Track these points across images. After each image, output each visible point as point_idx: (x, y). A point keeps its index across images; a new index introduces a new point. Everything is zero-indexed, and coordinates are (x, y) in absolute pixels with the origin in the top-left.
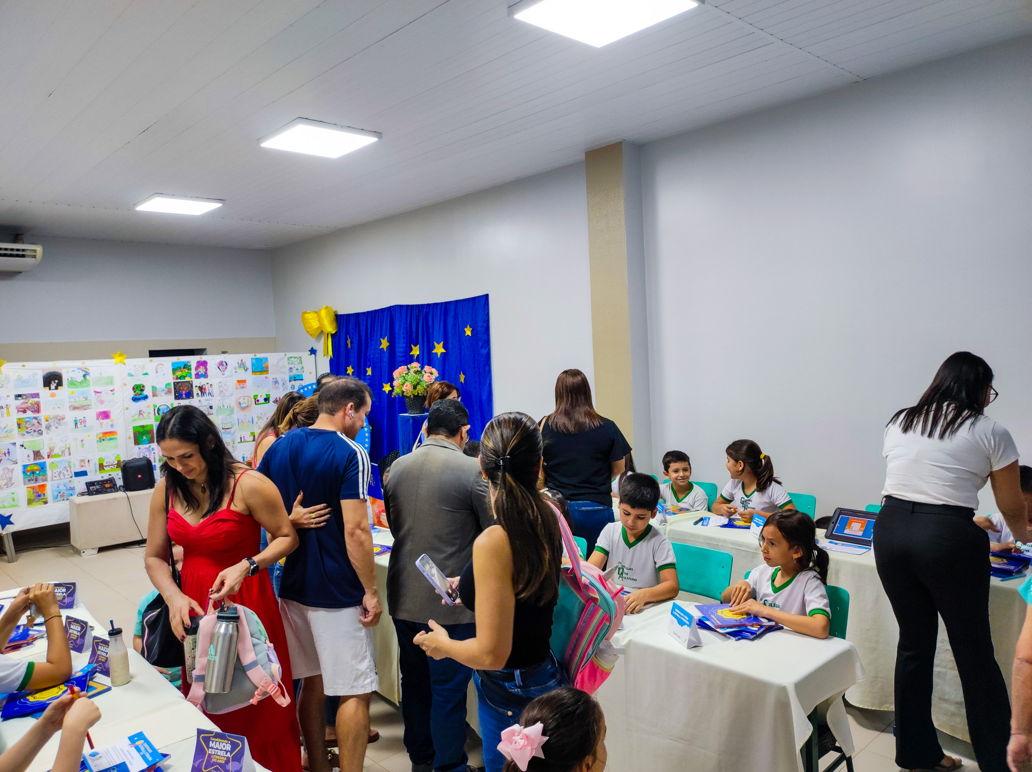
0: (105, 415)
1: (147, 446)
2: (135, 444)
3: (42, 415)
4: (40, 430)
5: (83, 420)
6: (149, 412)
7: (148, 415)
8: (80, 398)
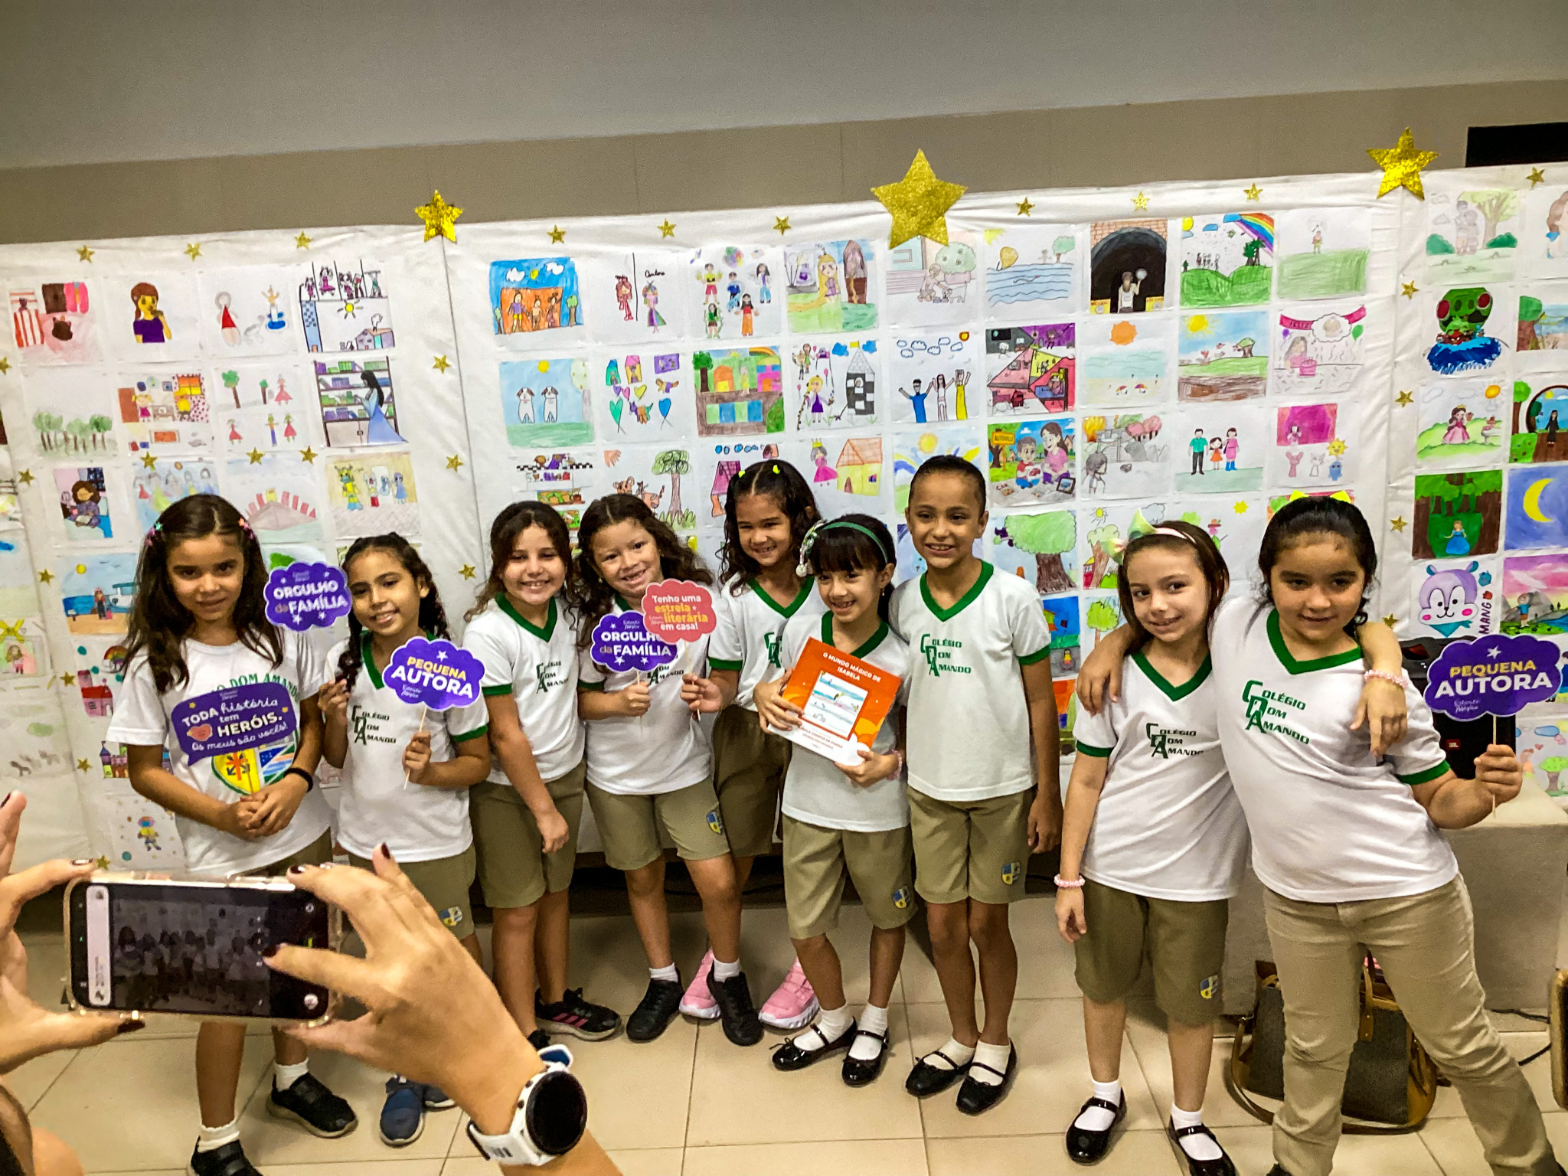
0: (1314, 424)
1: (1463, 563)
2: (1416, 553)
3: (1080, 415)
4: (1067, 476)
5: (1224, 439)
6: (1492, 419)
7: (1485, 429)
8: (1223, 349)
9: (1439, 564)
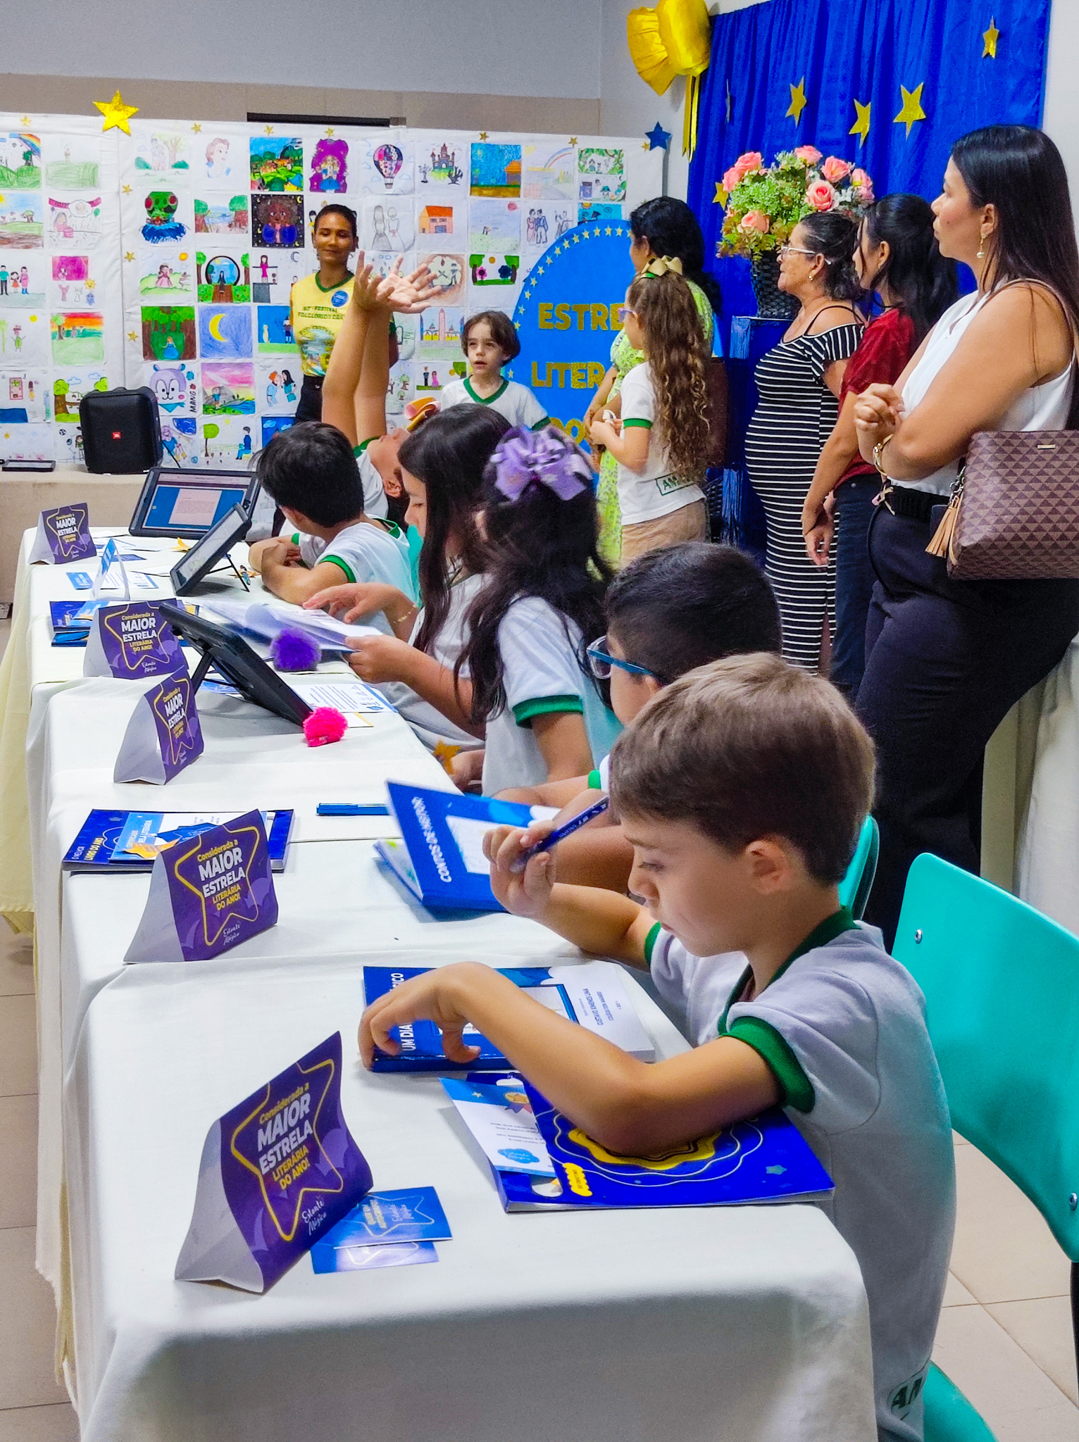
0: (74, 268)
1: (176, 364)
2: (145, 355)
5: (20, 273)
6: (185, 273)
7: (181, 279)
8: (14, 216)
9: (161, 363)
